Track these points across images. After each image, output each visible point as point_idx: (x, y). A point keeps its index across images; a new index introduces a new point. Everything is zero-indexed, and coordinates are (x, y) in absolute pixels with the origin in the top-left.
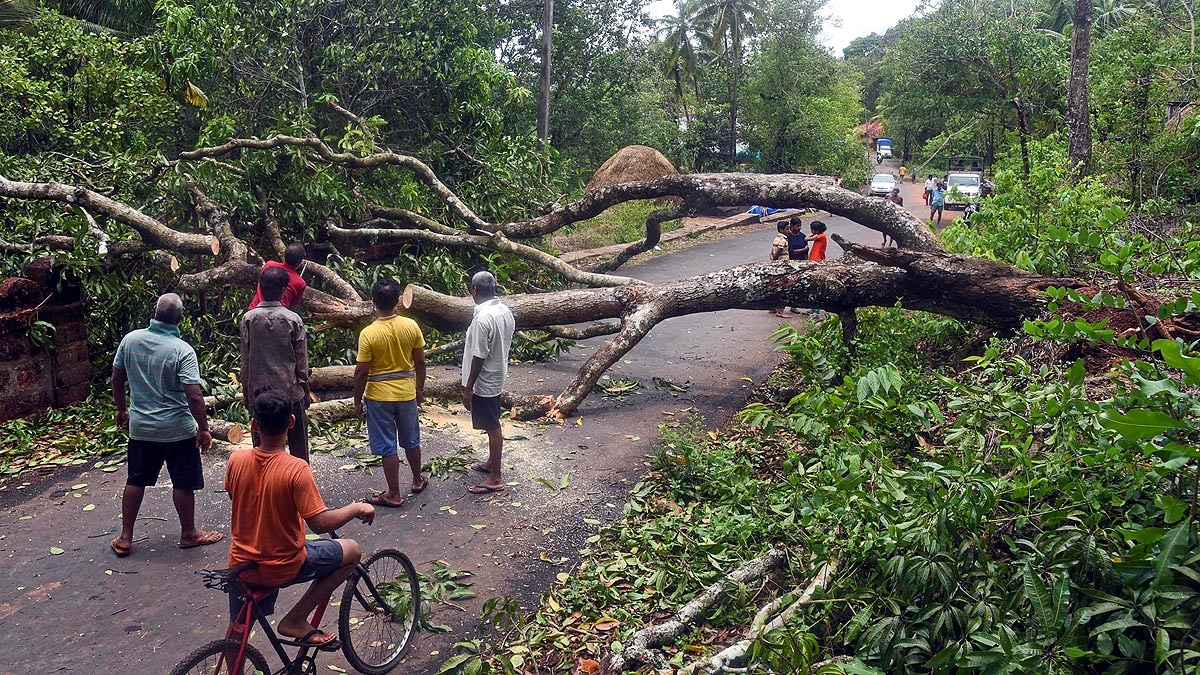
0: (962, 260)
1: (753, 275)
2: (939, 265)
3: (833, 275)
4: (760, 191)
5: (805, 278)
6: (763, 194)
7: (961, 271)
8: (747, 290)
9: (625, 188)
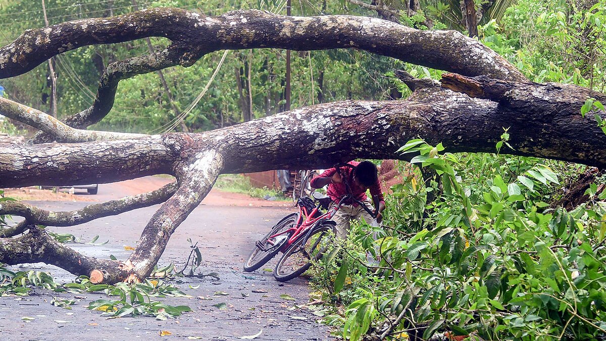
0: (559, 88)
1: (321, 117)
2: (535, 94)
3: (415, 112)
4: (282, 26)
5: (382, 118)
6: (286, 31)
7: (560, 99)
8: (316, 135)
9: (84, 27)
